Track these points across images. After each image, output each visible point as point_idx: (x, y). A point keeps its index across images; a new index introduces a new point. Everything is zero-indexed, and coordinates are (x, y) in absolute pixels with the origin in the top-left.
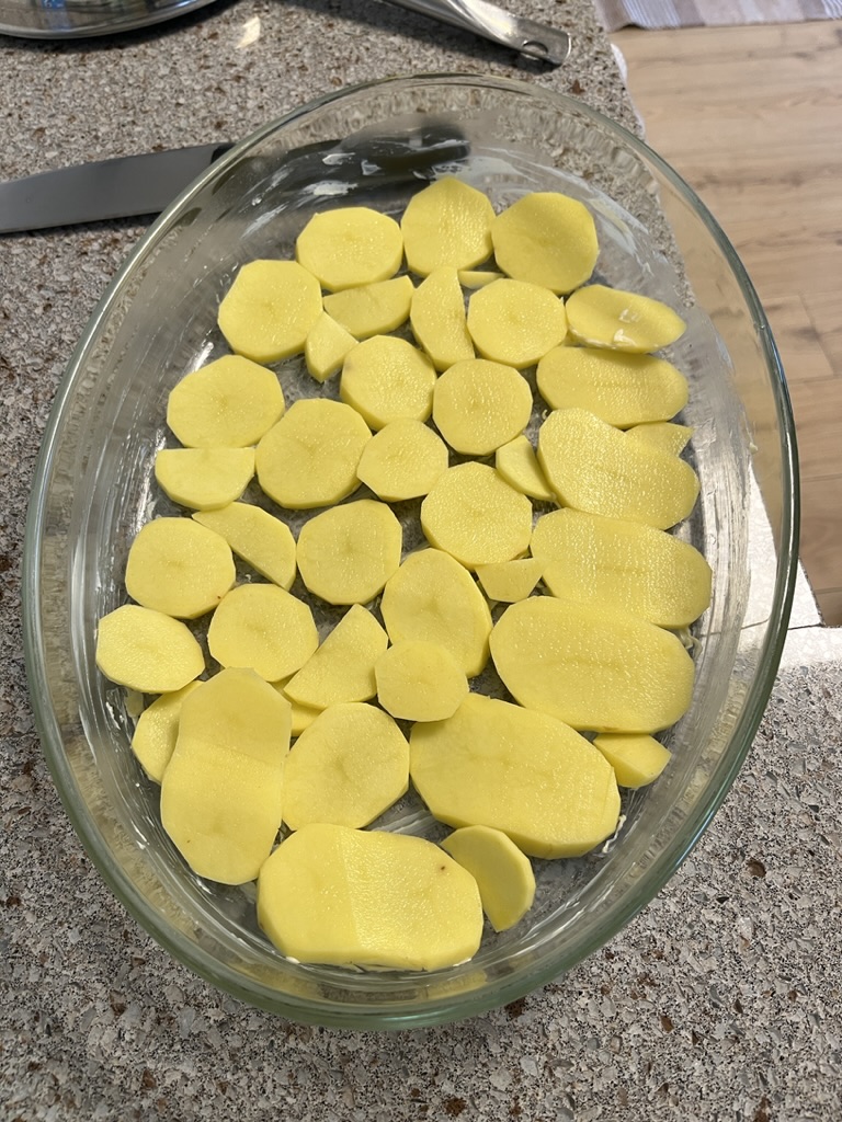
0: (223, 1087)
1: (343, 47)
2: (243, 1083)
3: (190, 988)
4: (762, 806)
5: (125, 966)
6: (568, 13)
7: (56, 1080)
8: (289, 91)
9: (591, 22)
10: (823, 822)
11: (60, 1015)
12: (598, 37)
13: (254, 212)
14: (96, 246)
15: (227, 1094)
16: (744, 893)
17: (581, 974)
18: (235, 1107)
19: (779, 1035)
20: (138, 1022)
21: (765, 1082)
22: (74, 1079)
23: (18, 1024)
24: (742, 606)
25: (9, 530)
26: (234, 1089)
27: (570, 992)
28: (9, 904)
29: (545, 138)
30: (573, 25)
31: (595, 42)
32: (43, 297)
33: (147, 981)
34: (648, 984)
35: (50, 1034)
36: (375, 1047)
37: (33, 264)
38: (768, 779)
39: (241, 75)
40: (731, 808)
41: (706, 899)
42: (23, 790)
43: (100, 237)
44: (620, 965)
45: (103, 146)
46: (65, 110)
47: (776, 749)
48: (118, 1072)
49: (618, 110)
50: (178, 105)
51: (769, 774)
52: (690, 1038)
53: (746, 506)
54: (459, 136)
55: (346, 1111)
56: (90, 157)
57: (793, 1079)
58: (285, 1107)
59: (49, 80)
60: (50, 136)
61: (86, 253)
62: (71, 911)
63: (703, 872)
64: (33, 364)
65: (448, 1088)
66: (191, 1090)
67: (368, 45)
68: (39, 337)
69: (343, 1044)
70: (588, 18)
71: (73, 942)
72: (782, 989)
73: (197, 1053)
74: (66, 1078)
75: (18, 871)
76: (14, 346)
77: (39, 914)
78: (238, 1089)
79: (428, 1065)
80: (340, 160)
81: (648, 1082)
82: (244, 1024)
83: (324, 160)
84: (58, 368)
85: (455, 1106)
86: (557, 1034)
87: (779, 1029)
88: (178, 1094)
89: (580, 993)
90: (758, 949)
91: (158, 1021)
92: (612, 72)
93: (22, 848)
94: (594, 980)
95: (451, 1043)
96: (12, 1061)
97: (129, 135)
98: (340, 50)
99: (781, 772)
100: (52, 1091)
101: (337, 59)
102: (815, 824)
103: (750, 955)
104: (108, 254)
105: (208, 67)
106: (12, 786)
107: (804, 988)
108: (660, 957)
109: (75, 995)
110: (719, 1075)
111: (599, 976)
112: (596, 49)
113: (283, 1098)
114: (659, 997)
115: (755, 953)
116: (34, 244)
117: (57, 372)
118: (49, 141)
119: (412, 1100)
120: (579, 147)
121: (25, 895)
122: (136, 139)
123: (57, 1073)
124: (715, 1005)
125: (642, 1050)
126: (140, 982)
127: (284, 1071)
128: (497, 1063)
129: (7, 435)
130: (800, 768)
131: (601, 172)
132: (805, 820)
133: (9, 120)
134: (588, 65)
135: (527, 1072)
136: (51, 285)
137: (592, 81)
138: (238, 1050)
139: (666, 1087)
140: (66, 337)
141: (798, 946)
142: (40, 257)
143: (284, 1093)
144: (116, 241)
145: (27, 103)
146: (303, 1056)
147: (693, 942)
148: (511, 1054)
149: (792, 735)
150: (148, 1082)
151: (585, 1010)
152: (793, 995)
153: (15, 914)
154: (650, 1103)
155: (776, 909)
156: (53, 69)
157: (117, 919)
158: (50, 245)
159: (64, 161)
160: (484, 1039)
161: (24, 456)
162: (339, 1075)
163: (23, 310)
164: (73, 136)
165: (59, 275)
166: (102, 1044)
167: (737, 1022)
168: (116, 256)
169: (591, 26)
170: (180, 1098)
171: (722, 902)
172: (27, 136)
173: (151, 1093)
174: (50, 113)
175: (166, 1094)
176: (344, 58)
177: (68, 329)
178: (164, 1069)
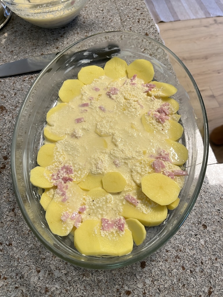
0: (67, 291)
1: (88, 28)
2: (72, 289)
3: (57, 265)
4: (205, 210)
5: (40, 260)
6: (144, 16)
7: (23, 291)
8: (75, 39)
9: (150, 18)
10: (221, 214)
11: (23, 273)
12: (151, 22)
13: (66, 68)
14: (27, 79)
15: (68, 292)
16: (201, 233)
17: (160, 256)
18: (70, 296)
19: (213, 270)
20: (44, 274)
21: (210, 283)
22: (27, 290)
23: (12, 277)
24: (196, 158)
25: (7, 150)
26: (70, 291)
27: (158, 261)
28: (9, 245)
29: (139, 46)
30: (145, 19)
31: (151, 23)
32: (14, 92)
33: (46, 264)
34: (178, 258)
35: (21, 279)
36: (106, 278)
37: (11, 84)
38: (206, 203)
39: (62, 35)
40: (197, 211)
41: (192, 235)
42: (12, 216)
43: (28, 76)
44: (170, 253)
45: (28, 54)
46: (18, 46)
47: (208, 196)
48: (39, 288)
49: (157, 39)
50: (47, 44)
51: (206, 202)
52: (190, 272)
53: (195, 133)
54: (118, 47)
55: (100, 296)
56: (25, 57)
57: (218, 281)
58: (83, 295)
59: (14, 39)
60: (15, 52)
61: (25, 81)
62: (25, 246)
63: (190, 228)
64: (12, 108)
65: (126, 288)
66: (58, 292)
67: (94, 27)
68: (13, 102)
69: (98, 278)
70: (149, 17)
71: (26, 254)
72: (213, 258)
73: (59, 282)
74: (25, 290)
75: (11, 237)
76: (7, 104)
77: (17, 247)
78: (71, 291)
79: (121, 282)
80: (88, 54)
81: (179, 284)
82: (72, 274)
83: (84, 54)
84: (18, 109)
85: (128, 293)
86: (154, 272)
87: (213, 268)
88: (55, 293)
89: (160, 261)
90: (206, 248)
91: (49, 274)
92: (155, 30)
93: (12, 230)
94: (163, 258)
95: (126, 276)
96: (11, 286)
97: (35, 51)
98: (87, 29)
99: (209, 201)
100: (22, 294)
101: (86, 30)
102: (219, 214)
103: (204, 249)
104: (30, 81)
105: (54, 34)
106: (9, 215)
107: (219, 257)
108: (180, 251)
109: (27, 268)
110: (198, 281)
111: (165, 256)
112: (151, 24)
113: (83, 293)
114: (181, 261)
115: (205, 249)
116: (12, 79)
117: (18, 110)
118: (14, 54)
119: (117, 292)
120: (148, 48)
121: (13, 243)
122: (36, 52)
123: (23, 289)
124: (196, 263)
125: (177, 276)
126: (44, 264)
127: (83, 286)
128: (139, 281)
129: (6, 126)
130: (214, 200)
131: (154, 54)
132: (216, 213)
133: (4, 49)
134: (149, 28)
135: (147, 283)
136: (16, 89)
137: (150, 32)
138: (70, 281)
139: (184, 285)
140: (20, 101)
141: (217, 246)
142: (13, 82)
143: (83, 291)
144: (32, 77)
145: (8, 45)
146: (88, 281)
147: (189, 247)
148: (143, 278)
149: (211, 192)
150: (47, 290)
151: (162, 266)
152: (216, 259)
153: (11, 248)
154: (180, 289)
155: (210, 237)
156: (15, 36)
157: (37, 248)
158: (16, 79)
159: (18, 58)
160: (135, 275)
161: (10, 131)
162: (97, 286)
163: (9, 95)
164: (20, 52)
165: (18, 86)
166: (34, 281)
167: (202, 267)
168: (32, 81)
169: (150, 19)
170: (55, 294)
171: (196, 236)
172: (9, 53)
173: (48, 293)
174: (14, 47)
175: (52, 293)
176: (88, 30)
177: (21, 99)
178: (51, 287)
